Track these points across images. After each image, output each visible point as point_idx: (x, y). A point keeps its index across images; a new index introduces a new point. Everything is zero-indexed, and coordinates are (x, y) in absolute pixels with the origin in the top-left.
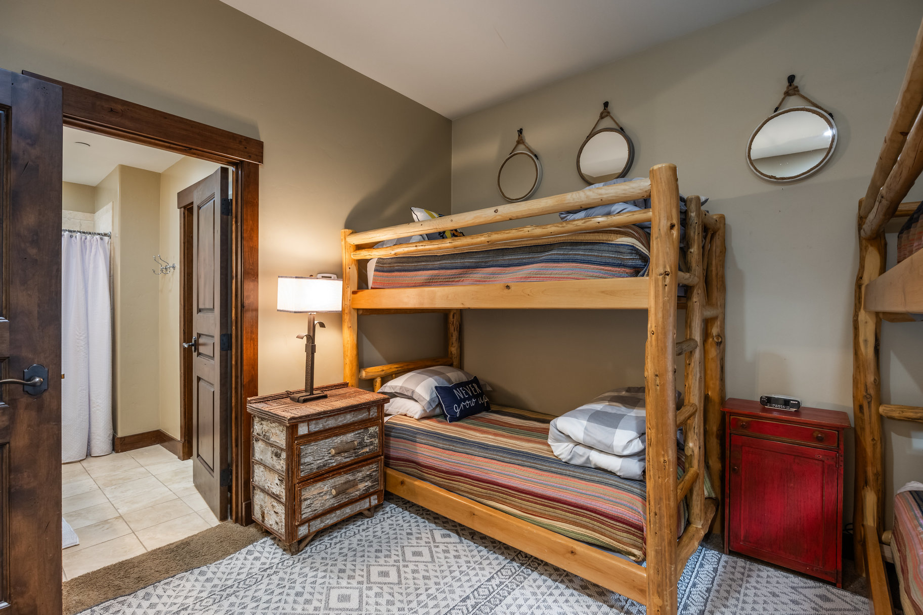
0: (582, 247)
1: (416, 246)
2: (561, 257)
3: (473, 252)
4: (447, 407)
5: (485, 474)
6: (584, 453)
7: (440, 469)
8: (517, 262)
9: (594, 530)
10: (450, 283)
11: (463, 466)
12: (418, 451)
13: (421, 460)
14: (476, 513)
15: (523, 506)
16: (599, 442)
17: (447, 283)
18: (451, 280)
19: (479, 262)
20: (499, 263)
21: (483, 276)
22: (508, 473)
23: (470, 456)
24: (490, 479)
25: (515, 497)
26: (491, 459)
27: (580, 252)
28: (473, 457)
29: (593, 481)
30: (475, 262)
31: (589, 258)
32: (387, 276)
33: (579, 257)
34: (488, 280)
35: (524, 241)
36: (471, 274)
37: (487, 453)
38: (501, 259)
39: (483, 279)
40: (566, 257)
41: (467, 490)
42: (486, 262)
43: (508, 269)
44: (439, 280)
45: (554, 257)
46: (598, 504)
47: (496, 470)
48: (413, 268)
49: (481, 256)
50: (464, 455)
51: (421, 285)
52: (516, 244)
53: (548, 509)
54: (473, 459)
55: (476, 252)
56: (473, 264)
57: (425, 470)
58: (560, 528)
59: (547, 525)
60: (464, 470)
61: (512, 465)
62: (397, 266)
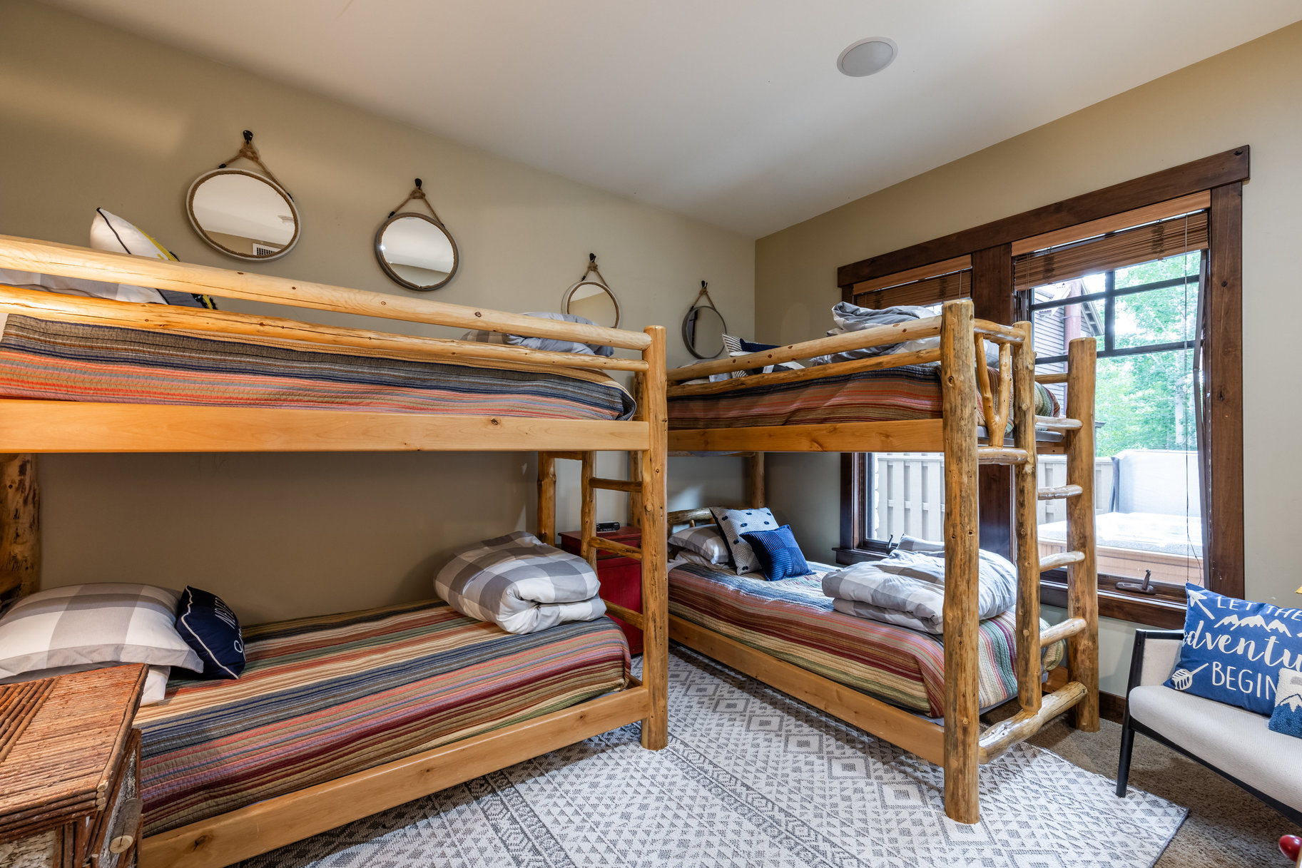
0: (571, 383)
1: (262, 324)
2: (549, 391)
3: (398, 361)
4: (218, 652)
5: (421, 706)
6: (554, 612)
7: (304, 755)
8: (483, 387)
9: (583, 686)
10: (334, 406)
11: (370, 717)
12: (223, 755)
13: (237, 766)
14: (431, 765)
15: (494, 712)
16: (574, 592)
17: (328, 405)
18: (338, 400)
19: (410, 378)
20: (451, 385)
21: (420, 400)
22: (465, 682)
23: (383, 694)
24: (433, 707)
25: (480, 708)
26: (430, 677)
27: (570, 389)
28: (391, 692)
29: (572, 636)
30: (406, 378)
31: (579, 396)
32: (55, 367)
33: (569, 394)
34: (430, 407)
35: (493, 361)
36: (388, 394)
37: (415, 674)
38: (453, 380)
39: (420, 406)
40: (554, 391)
41: (381, 752)
42: (424, 380)
43: (468, 395)
44: (306, 398)
45: (542, 390)
46: (586, 656)
47: (440, 689)
48: (211, 364)
49: (419, 369)
50: (368, 698)
51: (250, 404)
52: (481, 363)
53: (527, 695)
54: (392, 695)
55: (404, 361)
56: (400, 380)
57: (249, 782)
58: (548, 707)
59: (531, 714)
60: (373, 723)
61: (467, 669)
62: (123, 350)
